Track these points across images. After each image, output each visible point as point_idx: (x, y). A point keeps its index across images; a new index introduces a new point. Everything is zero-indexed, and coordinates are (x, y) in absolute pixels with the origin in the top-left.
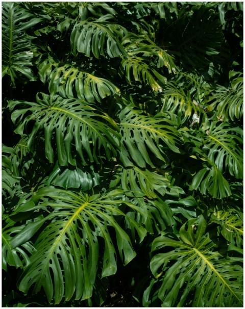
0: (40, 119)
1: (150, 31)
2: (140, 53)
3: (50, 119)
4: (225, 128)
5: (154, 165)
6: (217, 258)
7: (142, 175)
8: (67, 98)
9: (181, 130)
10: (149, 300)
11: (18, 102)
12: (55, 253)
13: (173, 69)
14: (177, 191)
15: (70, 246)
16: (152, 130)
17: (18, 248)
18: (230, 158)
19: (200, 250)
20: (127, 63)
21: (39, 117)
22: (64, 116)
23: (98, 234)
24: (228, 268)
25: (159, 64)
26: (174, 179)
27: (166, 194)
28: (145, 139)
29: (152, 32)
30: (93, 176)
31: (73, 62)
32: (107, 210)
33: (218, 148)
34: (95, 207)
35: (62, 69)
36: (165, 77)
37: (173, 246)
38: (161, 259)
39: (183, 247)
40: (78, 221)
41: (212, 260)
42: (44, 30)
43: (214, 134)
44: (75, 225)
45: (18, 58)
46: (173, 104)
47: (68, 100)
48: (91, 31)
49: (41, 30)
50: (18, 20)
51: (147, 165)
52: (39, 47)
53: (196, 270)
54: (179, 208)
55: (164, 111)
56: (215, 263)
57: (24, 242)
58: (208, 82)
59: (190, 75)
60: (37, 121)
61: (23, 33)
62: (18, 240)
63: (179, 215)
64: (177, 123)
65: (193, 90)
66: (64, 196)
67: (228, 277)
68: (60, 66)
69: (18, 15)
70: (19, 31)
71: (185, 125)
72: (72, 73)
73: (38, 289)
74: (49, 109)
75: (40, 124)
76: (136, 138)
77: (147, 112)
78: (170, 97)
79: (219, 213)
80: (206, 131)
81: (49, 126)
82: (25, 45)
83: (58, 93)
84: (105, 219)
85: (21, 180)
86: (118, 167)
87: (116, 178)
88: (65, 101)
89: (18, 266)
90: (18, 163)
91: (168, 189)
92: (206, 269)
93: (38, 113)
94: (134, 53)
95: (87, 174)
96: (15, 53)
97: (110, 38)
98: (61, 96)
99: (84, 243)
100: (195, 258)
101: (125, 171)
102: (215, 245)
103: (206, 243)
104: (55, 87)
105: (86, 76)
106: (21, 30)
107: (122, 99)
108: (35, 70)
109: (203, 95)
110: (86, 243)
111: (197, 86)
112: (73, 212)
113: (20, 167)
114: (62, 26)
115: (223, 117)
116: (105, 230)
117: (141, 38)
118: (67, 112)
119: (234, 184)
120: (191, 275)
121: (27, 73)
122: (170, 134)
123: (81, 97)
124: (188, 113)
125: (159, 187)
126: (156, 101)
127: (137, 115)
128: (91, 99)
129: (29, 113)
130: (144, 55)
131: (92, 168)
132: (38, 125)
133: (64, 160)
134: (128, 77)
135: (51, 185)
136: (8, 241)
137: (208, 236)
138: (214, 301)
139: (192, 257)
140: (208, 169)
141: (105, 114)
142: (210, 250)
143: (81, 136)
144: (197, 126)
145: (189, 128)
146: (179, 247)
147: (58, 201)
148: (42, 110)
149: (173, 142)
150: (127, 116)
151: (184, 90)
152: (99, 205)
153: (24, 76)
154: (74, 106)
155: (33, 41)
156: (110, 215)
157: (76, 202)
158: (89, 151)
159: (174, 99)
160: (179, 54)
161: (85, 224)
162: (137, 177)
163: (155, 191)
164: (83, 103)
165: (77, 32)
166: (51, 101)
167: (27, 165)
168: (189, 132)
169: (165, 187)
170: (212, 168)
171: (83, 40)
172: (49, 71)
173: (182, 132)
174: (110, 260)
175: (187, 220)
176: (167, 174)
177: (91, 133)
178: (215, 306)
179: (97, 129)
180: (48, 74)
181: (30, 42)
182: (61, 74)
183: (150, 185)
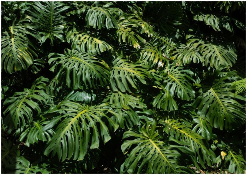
0: (65, 63)
1: (139, 11)
2: (130, 25)
3: (70, 64)
4: (179, 70)
5: (131, 91)
6: (162, 145)
7: (123, 96)
8: (81, 52)
9: (151, 71)
10: (124, 170)
11: (53, 54)
12: (64, 134)
13: (151, 35)
14: (142, 106)
15: (73, 131)
16: (131, 71)
17: (45, 132)
18: (179, 88)
19: (153, 140)
20: (120, 31)
21: (64, 62)
22: (78, 62)
23: (90, 126)
24: (169, 151)
25: (142, 31)
26: (144, 100)
27: (136, 108)
28: (126, 76)
29: (141, 11)
30: (92, 96)
31: (88, 31)
32: (97, 114)
33: (173, 82)
34: (90, 112)
35: (81, 35)
36: (145, 39)
37: (136, 136)
38: (128, 144)
39: (142, 137)
40: (80, 118)
41: (159, 146)
42: (73, 12)
43: (172, 74)
44: (77, 120)
45: (55, 29)
46: (146, 56)
47: (82, 53)
48: (98, 13)
49: (71, 12)
50: (56, 7)
51: (126, 91)
52: (68, 23)
53: (149, 151)
54: (143, 116)
55: (141, 60)
56: (161, 148)
57: (49, 129)
58: (175, 42)
59: (163, 38)
60: (63, 65)
61: (58, 15)
62: (46, 128)
63: (143, 120)
64: (148, 67)
65: (164, 47)
66: (74, 105)
67: (168, 156)
68: (79, 34)
69: (56, 5)
70: (56, 13)
71: (153, 68)
72: (86, 38)
73: (54, 154)
74: (71, 58)
75: (64, 66)
76: (121, 75)
77: (131, 60)
78: (145, 51)
79: (169, 120)
80: (167, 72)
81: (69, 67)
82: (60, 22)
83: (76, 49)
84: (95, 118)
85: (54, 98)
86: (110, 92)
87: (107, 98)
88: (80, 54)
89: (44, 141)
90: (53, 89)
91: (137, 105)
92: (155, 151)
93: (64, 60)
94: (126, 25)
95: (89, 94)
96: (54, 26)
97: (108, 17)
98: (78, 51)
99: (82, 130)
100: (149, 145)
101: (113, 94)
102: (161, 137)
103: (156, 136)
104: (75, 45)
105: (93, 40)
106: (58, 13)
107: (116, 53)
108: (64, 36)
109: (170, 50)
110: (83, 130)
111: (167, 44)
112: (77, 114)
113: (54, 91)
114: (80, 11)
115: (180, 64)
116: (95, 124)
117: (133, 16)
118: (80, 60)
119: (186, 105)
120: (146, 154)
121: (60, 37)
122: (142, 73)
123: (89, 52)
124: (156, 61)
125: (132, 103)
126: (137, 54)
127: (123, 62)
128: (95, 52)
129: (59, 60)
130: (133, 26)
131: (92, 91)
132: (63, 67)
133: (77, 86)
134: (120, 40)
135: (68, 99)
136: (40, 128)
137: (158, 132)
138: (159, 170)
139: (147, 144)
140: (163, 93)
141: (103, 61)
142: (159, 140)
143: (86, 73)
144: (162, 69)
145: (156, 70)
146: (139, 137)
147: (70, 108)
148: (66, 58)
149: (144, 78)
150: (118, 63)
151: (157, 47)
152: (93, 111)
153: (58, 39)
154: (84, 57)
155: (65, 19)
156: (98, 116)
157: (80, 109)
158: (90, 81)
159: (148, 53)
160: (157, 25)
161: (83, 120)
162: (119, 98)
163: (130, 106)
164: (90, 55)
165: (90, 14)
166: (72, 53)
167: (58, 90)
168: (155, 73)
169: (136, 103)
170: (166, 93)
171: (93, 18)
172: (72, 36)
173: (151, 72)
174: (96, 140)
175: (146, 122)
176: (139, 96)
177: (92, 71)
178: (160, 173)
179: (95, 70)
180: (72, 38)
181: (62, 20)
182: (80, 38)
183: (127, 102)
